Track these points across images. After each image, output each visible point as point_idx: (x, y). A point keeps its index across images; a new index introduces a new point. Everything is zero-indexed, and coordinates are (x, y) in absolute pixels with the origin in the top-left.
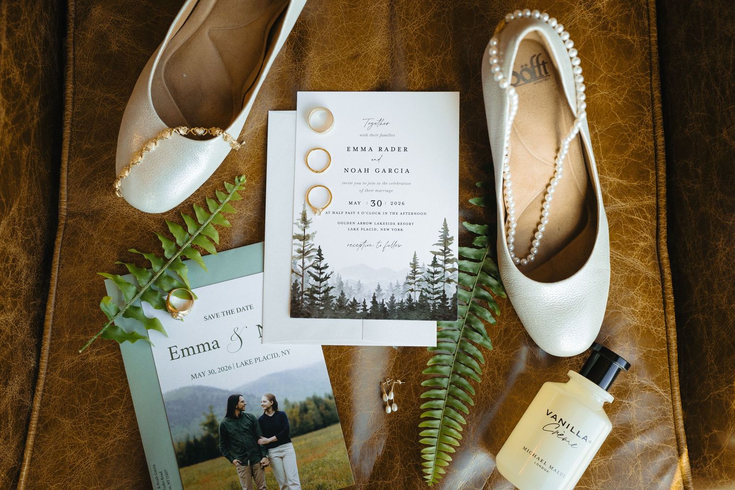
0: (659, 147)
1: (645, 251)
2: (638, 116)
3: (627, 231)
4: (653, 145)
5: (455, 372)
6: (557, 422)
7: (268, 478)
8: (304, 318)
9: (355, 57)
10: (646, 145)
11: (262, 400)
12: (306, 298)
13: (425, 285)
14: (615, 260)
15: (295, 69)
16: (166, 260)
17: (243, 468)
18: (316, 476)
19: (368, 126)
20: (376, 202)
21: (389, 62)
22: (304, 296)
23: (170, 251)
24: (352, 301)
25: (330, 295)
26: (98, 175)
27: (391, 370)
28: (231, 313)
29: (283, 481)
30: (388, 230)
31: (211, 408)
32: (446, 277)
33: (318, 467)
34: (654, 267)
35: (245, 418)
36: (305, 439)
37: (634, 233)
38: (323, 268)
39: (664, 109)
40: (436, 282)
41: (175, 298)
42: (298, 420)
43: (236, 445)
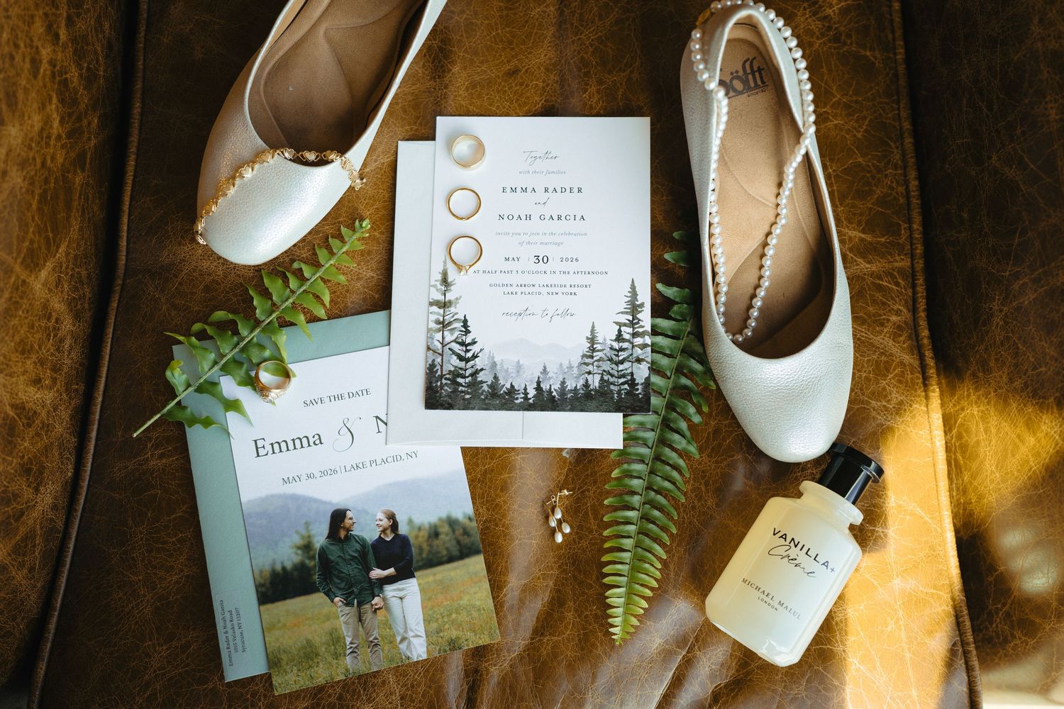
0: (912, 193)
1: (900, 328)
2: (884, 153)
3: (874, 301)
4: (904, 191)
5: (649, 487)
6: (787, 543)
7: (382, 626)
8: (444, 409)
9: (513, 73)
10: (895, 190)
11: (378, 518)
12: (446, 384)
13: (607, 366)
14: (859, 339)
15: (435, 88)
16: (258, 323)
17: (347, 609)
18: (447, 626)
19: (530, 160)
20: (540, 258)
21: (557, 81)
22: (444, 381)
23: (263, 312)
24: (509, 387)
25: (479, 379)
26: (171, 218)
28: (340, 398)
29: (402, 631)
30: (557, 294)
31: (307, 524)
32: (635, 355)
33: (451, 614)
34: (912, 349)
35: (353, 541)
36: (435, 575)
37: (884, 304)
38: (469, 344)
39: (917, 145)
40: (622, 362)
41: (266, 373)
42: (425, 547)
43: (338, 578)
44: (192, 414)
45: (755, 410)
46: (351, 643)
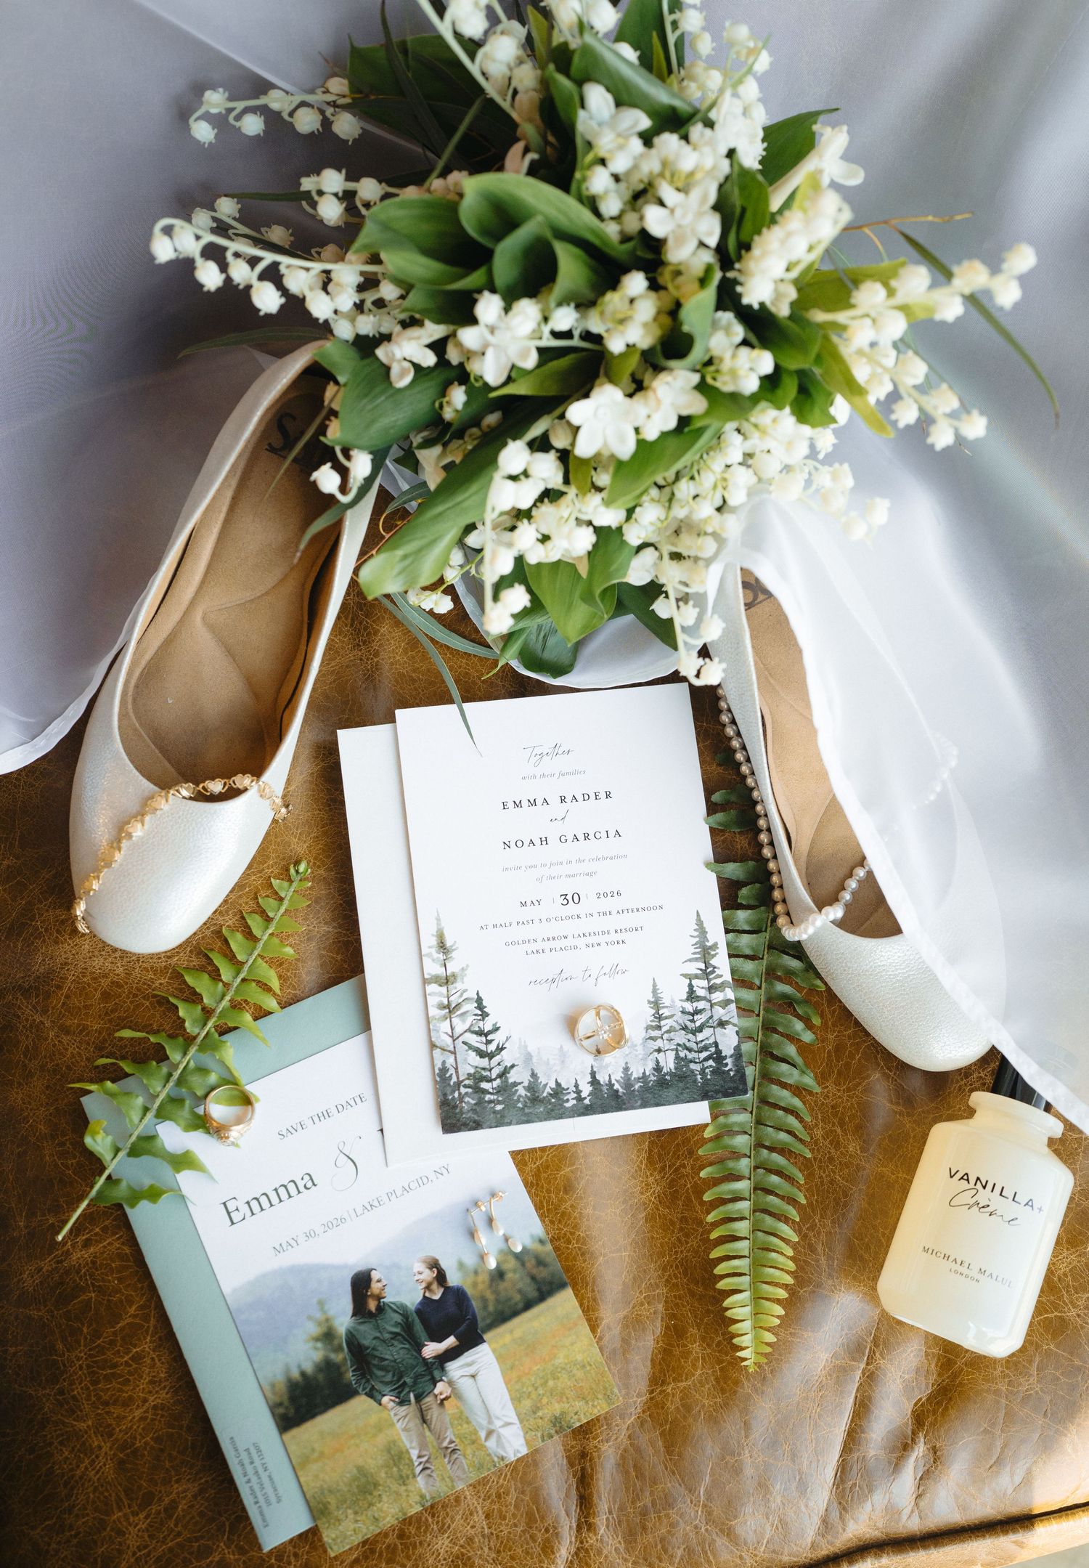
5: (759, 1145)
6: (972, 1185)
7: (456, 1422)
8: (469, 1130)
11: (415, 1270)
12: (466, 1093)
13: (681, 1037)
15: (361, 659)
16: (190, 1040)
17: (403, 1410)
18: (545, 1400)
19: (533, 759)
20: (569, 898)
22: (463, 1090)
23: (194, 1021)
24: (553, 1085)
25: (511, 1081)
26: (38, 909)
27: (643, 1167)
28: (326, 1116)
29: (484, 1423)
30: (599, 945)
31: (321, 1304)
32: (715, 1018)
33: (546, 1382)
35: (389, 1311)
36: (511, 1332)
38: (490, 1032)
40: (700, 1029)
41: (217, 1105)
42: (490, 1296)
43: (381, 1368)
44: (130, 1187)
45: (885, 1010)
46: (419, 1457)
